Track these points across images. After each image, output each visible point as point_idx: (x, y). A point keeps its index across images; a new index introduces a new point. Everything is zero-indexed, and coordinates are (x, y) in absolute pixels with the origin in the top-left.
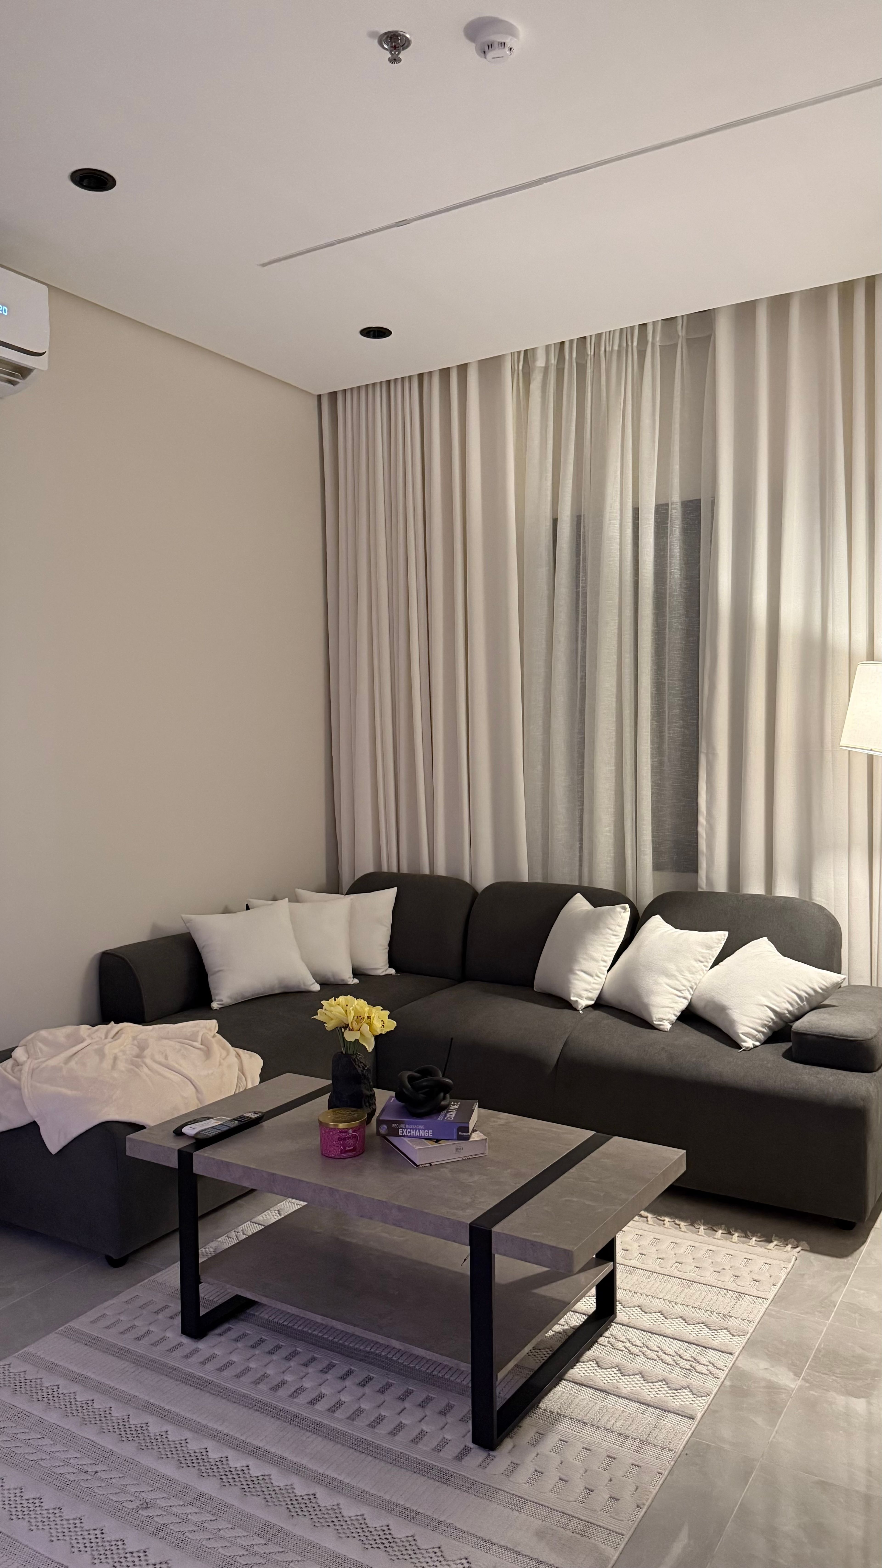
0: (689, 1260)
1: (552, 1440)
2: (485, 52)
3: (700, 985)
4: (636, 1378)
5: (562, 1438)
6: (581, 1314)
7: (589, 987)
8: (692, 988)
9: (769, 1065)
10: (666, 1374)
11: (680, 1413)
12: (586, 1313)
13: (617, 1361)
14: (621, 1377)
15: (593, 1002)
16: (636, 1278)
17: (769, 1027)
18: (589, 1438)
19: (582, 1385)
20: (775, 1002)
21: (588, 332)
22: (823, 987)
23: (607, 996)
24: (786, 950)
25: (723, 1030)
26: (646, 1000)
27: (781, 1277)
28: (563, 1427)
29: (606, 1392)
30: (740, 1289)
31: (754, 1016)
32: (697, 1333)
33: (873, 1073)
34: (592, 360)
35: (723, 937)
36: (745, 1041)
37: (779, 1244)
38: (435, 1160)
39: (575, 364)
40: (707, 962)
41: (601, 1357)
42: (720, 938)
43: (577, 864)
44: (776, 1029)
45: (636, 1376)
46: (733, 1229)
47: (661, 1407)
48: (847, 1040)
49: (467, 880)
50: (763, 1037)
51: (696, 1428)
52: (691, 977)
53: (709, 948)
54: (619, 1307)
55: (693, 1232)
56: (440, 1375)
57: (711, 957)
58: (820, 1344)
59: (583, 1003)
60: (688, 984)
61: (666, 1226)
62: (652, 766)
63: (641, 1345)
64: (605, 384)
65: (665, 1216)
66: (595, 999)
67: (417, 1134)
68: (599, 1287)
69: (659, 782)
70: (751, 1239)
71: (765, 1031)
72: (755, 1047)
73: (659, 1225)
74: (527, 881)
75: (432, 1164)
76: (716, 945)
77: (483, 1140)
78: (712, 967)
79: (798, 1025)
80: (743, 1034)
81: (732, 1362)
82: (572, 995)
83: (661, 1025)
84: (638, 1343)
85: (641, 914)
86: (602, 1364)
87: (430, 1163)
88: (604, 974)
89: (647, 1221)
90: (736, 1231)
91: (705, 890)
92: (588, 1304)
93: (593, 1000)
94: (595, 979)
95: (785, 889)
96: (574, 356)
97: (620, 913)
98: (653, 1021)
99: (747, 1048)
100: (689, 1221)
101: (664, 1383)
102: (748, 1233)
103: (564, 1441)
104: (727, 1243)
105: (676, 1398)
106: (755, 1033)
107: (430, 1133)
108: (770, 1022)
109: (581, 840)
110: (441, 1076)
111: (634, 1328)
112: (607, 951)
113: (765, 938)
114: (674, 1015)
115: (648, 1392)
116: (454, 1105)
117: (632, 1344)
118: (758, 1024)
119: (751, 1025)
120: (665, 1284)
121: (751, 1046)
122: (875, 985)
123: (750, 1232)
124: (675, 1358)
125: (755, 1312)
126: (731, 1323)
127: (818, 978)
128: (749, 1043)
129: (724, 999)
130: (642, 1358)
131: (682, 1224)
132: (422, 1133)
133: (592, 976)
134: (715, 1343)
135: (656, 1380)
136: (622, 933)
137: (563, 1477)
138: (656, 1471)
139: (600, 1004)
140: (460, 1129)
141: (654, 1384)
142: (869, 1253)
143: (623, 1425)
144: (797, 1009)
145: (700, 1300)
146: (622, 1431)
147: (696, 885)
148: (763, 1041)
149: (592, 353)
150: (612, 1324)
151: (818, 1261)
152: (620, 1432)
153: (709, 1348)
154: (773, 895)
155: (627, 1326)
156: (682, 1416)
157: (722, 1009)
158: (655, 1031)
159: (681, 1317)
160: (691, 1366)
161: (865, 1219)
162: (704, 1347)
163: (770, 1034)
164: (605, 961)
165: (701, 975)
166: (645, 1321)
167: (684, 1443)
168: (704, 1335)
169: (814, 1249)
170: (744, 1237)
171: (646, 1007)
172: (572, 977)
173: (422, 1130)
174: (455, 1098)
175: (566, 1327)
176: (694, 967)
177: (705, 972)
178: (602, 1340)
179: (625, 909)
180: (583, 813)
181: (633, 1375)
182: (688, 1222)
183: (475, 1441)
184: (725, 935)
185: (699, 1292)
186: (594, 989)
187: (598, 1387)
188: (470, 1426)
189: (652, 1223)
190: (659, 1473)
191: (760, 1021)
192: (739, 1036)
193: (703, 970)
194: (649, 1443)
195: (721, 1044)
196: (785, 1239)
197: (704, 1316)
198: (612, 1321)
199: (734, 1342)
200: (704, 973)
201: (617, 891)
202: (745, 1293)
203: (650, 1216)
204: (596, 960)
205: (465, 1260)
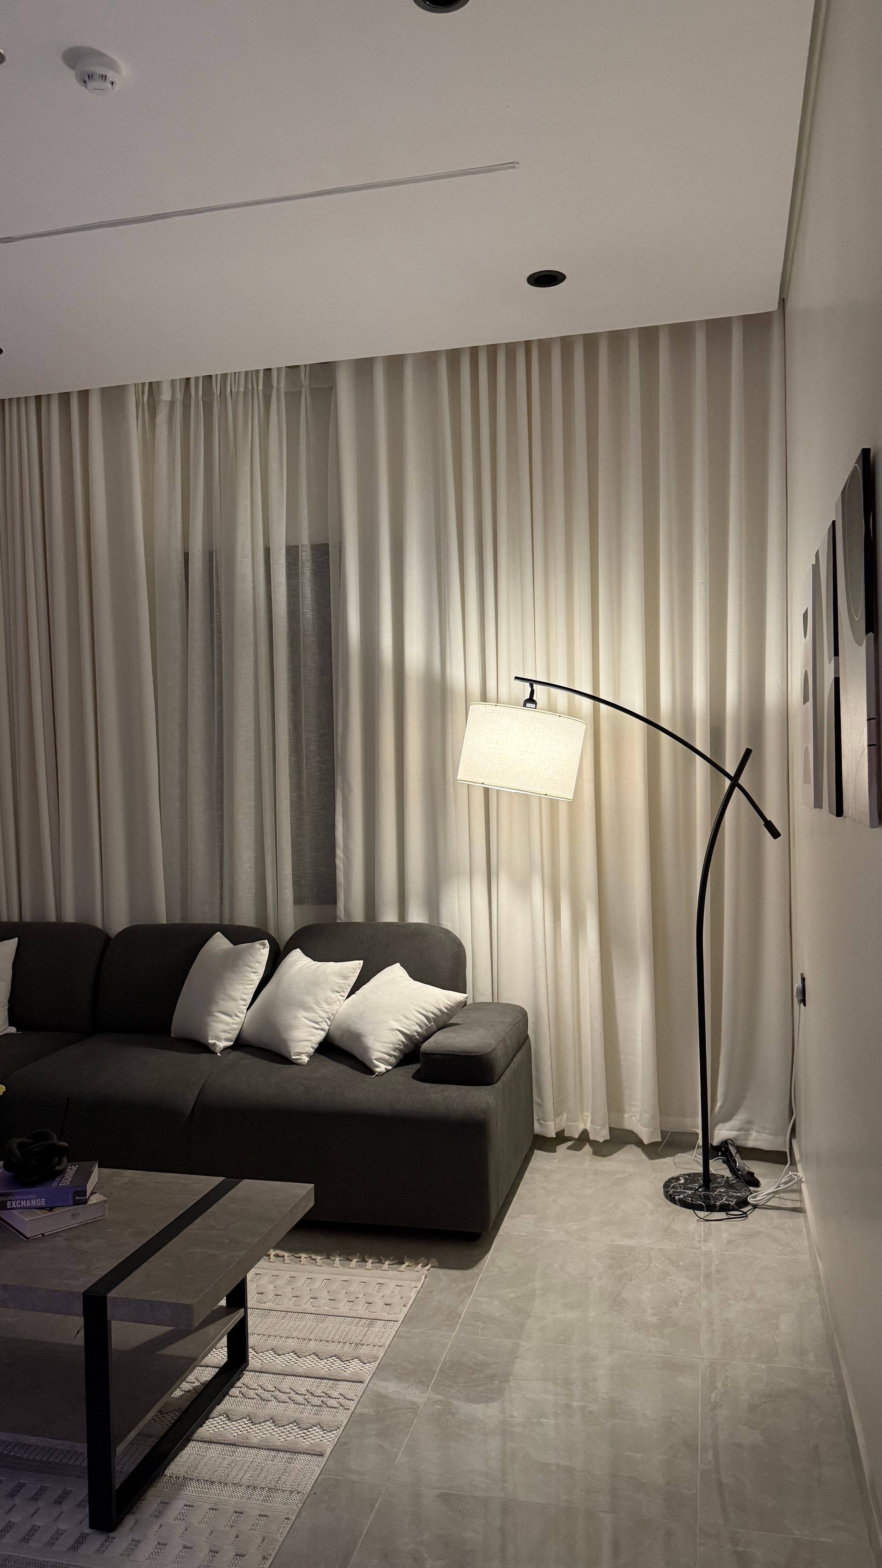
0: (324, 1294)
1: (178, 1506)
2: (85, 82)
3: (337, 1015)
4: (267, 1425)
5: (187, 1503)
6: (212, 1367)
7: (227, 1028)
8: (329, 1019)
9: (399, 1088)
10: (297, 1415)
11: (310, 1452)
12: (218, 1366)
13: (248, 1410)
14: (252, 1427)
15: (231, 1043)
16: (270, 1320)
17: (400, 1050)
18: (217, 1497)
19: (211, 1442)
20: (405, 1026)
21: (216, 371)
22: (448, 1007)
23: (246, 1035)
24: (417, 974)
25: (359, 1058)
26: (284, 1036)
27: (411, 1297)
28: (190, 1492)
29: (235, 1446)
30: (373, 1316)
31: (387, 1041)
32: (329, 1367)
33: (493, 1085)
34: (219, 400)
35: (359, 966)
36: (378, 1067)
37: (410, 1265)
38: (47, 1231)
39: (201, 403)
40: (344, 992)
41: (231, 1410)
42: (355, 967)
43: (218, 902)
44: (407, 1051)
45: (267, 1423)
46: (368, 1256)
47: (291, 1450)
48: (469, 1056)
49: (99, 925)
50: (395, 1060)
51: (324, 1466)
52: (329, 1009)
53: (345, 977)
54: (251, 1353)
55: (328, 1265)
56: (57, 1461)
57: (347, 987)
58: (446, 1357)
59: (222, 1044)
60: (325, 1015)
61: (302, 1263)
62: (291, 801)
63: (273, 1389)
64: (232, 424)
65: (302, 1253)
66: (234, 1040)
67: (28, 1204)
68: (231, 1336)
69: (299, 816)
70: (384, 1264)
71: (397, 1054)
72: (388, 1071)
73: (296, 1263)
74: (165, 922)
75: (45, 1234)
76: (352, 975)
77: (102, 1201)
78: (348, 996)
79: (426, 1046)
80: (376, 1059)
81: (362, 1391)
82: (210, 1038)
83: (299, 1059)
84: (271, 1388)
85: (282, 949)
86: (232, 1417)
87: (42, 1234)
88: (243, 1013)
89: (284, 1260)
90: (370, 1257)
91: (343, 921)
92: (219, 1355)
93: (232, 1041)
94: (234, 1019)
95: (416, 916)
96: (200, 393)
97: (259, 949)
98: (291, 1056)
99: (380, 1073)
100: (325, 1254)
101: (295, 1424)
102: (382, 1258)
103: (189, 1506)
104: (361, 1271)
105: (307, 1437)
106: (387, 1057)
107: (43, 1202)
108: (401, 1045)
109: (221, 878)
110: (55, 1139)
111: (267, 1373)
112: (247, 989)
113: (398, 964)
114: (312, 1047)
115: (278, 1437)
116: (71, 1169)
117: (264, 1389)
118: (389, 1048)
119: (384, 1050)
120: (299, 1322)
121: (384, 1070)
122: (495, 1001)
123: (384, 1257)
124: (306, 1397)
125: (387, 1335)
126: (363, 1351)
127: (442, 998)
128: (382, 1068)
129: (360, 1027)
130: (274, 1403)
131: (318, 1258)
132: (34, 1203)
133: (230, 1016)
134: (347, 1374)
135: (287, 1423)
136: (261, 969)
137: (186, 1544)
138: (283, 1518)
139: (240, 1044)
140: (77, 1193)
141: (285, 1427)
142: (492, 1260)
143: (251, 1477)
144: (425, 1030)
145: (334, 1333)
146: (251, 1483)
147: (335, 917)
148: (395, 1065)
149: (218, 392)
150: (244, 1372)
151: (445, 1275)
152: (249, 1485)
153: (340, 1381)
154: (405, 922)
155: (260, 1372)
156: (312, 1455)
157: (357, 1037)
158: (294, 1066)
159: (314, 1354)
160: (322, 1401)
161: (488, 1227)
162: (335, 1380)
163: (402, 1056)
164: (244, 1000)
165: (338, 1005)
166: (279, 1363)
167: (313, 1482)
168: (335, 1367)
169: (443, 1265)
170: (378, 1263)
171: (284, 1042)
172: (209, 1019)
173: (33, 1199)
174: (71, 1160)
175: (197, 1384)
176: (332, 998)
177: (342, 1002)
178: (234, 1391)
179: (264, 945)
180: (223, 850)
181: (264, 1422)
182: (324, 1256)
183: (92, 1526)
184: (360, 964)
185: (333, 1325)
186: (233, 1029)
187: (226, 1442)
188: (87, 1510)
189: (289, 1262)
190: (286, 1519)
191: (391, 1045)
192: (373, 1063)
193: (339, 1000)
194: (278, 1490)
195: (356, 1072)
196: (415, 1258)
197: (335, 1348)
198: (244, 1369)
199: (365, 1370)
200: (340, 1003)
201: (259, 927)
202: (377, 1318)
203: (286, 1254)
204: (234, 1000)
205: (78, 1332)
